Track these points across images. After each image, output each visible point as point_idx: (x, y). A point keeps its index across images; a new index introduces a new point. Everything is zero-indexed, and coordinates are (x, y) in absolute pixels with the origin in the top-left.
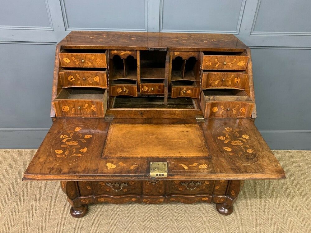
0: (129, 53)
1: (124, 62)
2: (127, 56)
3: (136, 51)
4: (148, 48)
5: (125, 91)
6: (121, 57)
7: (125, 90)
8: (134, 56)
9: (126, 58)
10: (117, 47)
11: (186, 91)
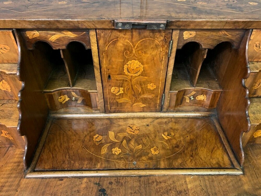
0: (71, 35)
1: (62, 57)
2: (66, 42)
3: (88, 30)
4: (117, 23)
5: (76, 100)
6: (53, 45)
7: (76, 98)
8: (84, 44)
9: (64, 47)
10: (34, 22)
11: (194, 96)
